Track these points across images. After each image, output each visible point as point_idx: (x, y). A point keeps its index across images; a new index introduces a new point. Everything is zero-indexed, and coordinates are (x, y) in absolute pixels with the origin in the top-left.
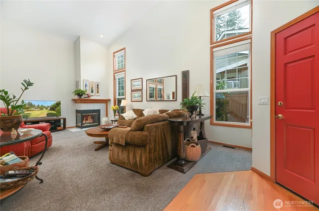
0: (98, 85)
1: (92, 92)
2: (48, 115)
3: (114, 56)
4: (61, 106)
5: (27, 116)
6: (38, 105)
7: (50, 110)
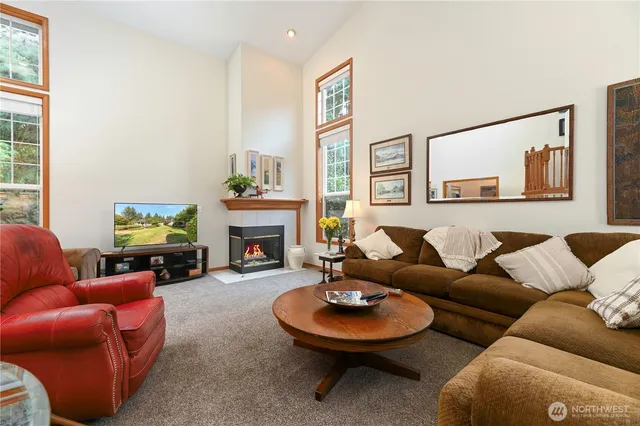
0: (279, 165)
1: (266, 182)
2: (170, 238)
3: (318, 89)
4: (199, 216)
5: (123, 241)
6: (149, 216)
7: (174, 226)
